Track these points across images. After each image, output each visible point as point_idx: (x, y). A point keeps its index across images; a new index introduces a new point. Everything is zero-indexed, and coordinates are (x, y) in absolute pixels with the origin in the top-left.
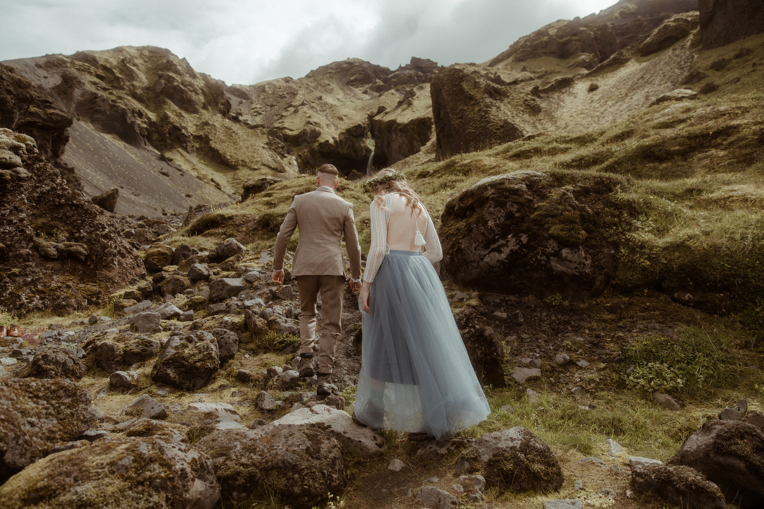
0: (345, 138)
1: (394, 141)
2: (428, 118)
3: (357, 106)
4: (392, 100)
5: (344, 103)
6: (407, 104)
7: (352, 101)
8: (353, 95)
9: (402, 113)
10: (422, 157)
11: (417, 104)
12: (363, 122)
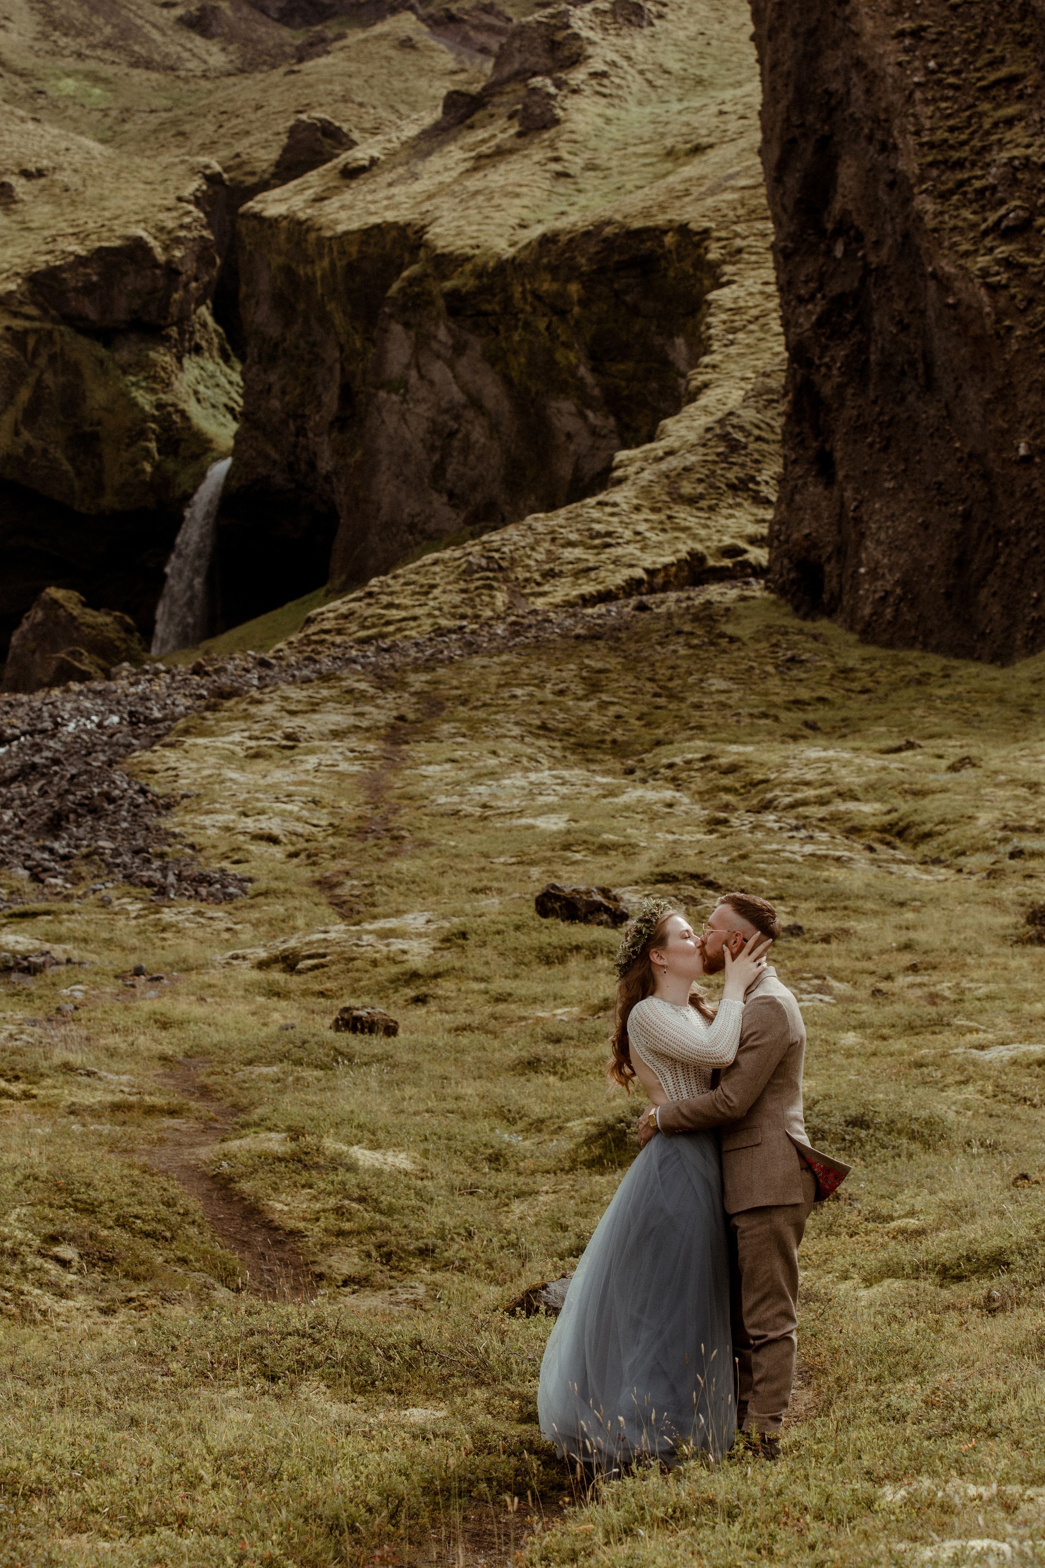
1: (401, 386)
2: (683, 230)
3: (127, 114)
4: (397, 84)
5: (38, 85)
6: (511, 117)
7: (95, 78)
8: (108, 30)
9: (473, 183)
10: (628, 534)
11: (600, 122)
12: (162, 229)
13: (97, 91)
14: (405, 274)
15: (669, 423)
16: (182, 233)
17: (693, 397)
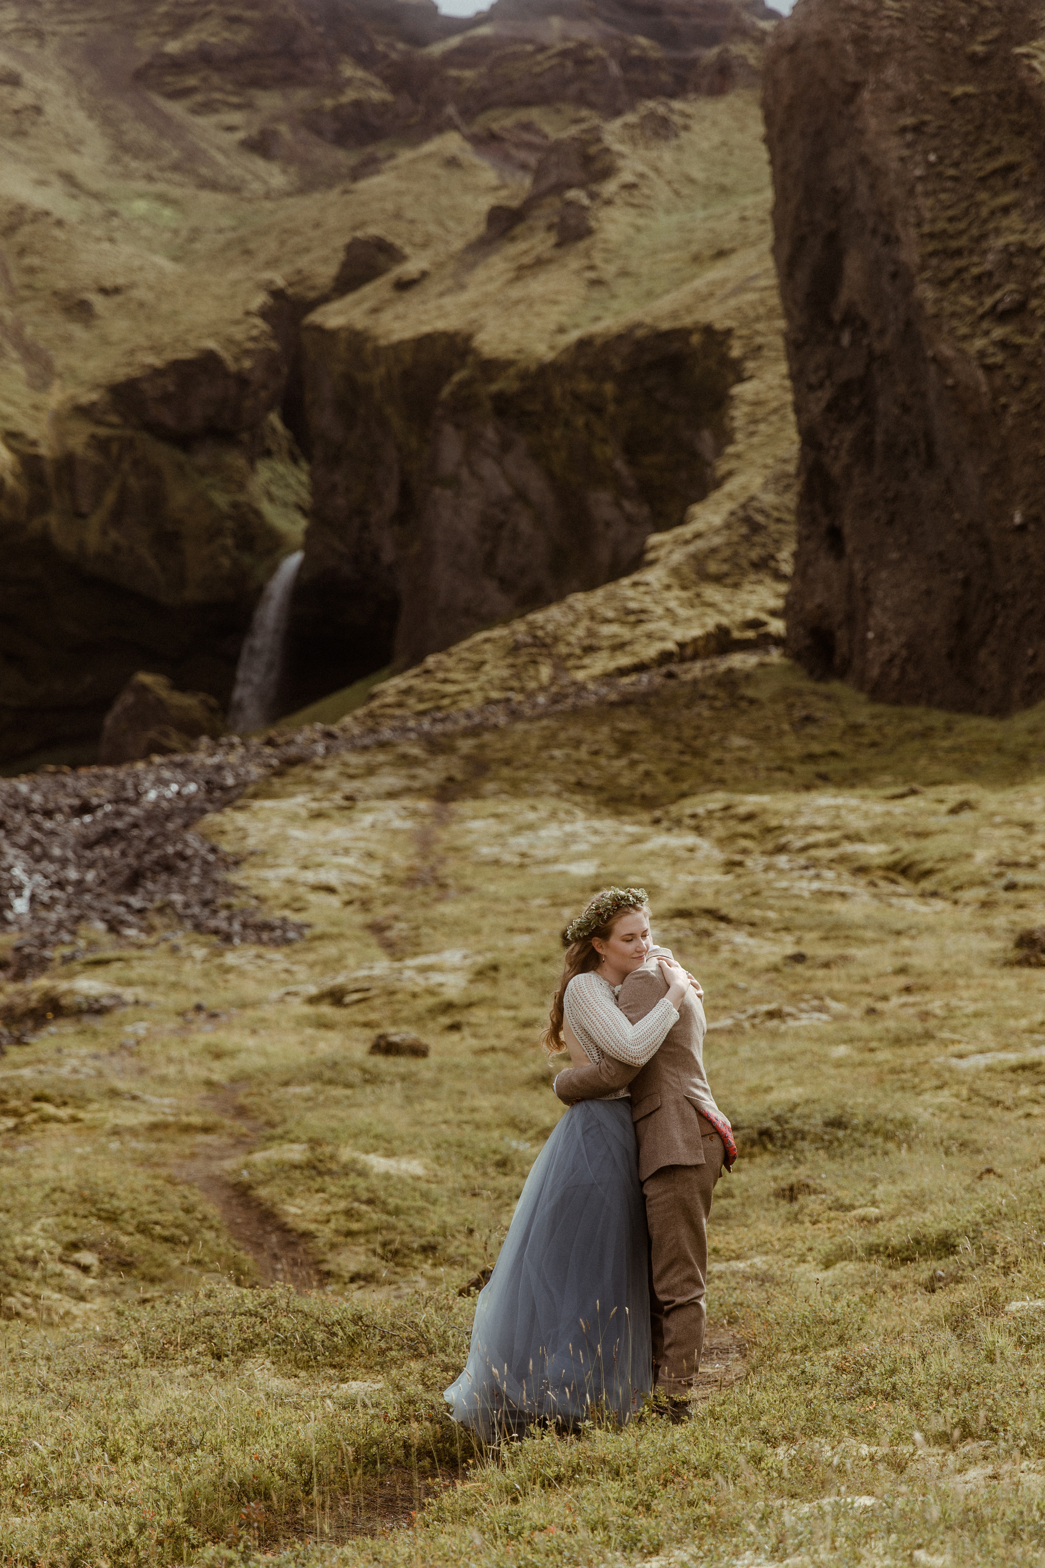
0: (100, 445)
1: (453, 482)
2: (708, 330)
3: (195, 234)
4: (444, 201)
5: (111, 206)
6: (550, 228)
7: (164, 199)
8: (176, 154)
9: (516, 292)
10: (659, 611)
11: (631, 231)
12: (230, 341)
13: (167, 212)
14: (457, 378)
15: (696, 509)
16: (250, 345)
17: (718, 484)
